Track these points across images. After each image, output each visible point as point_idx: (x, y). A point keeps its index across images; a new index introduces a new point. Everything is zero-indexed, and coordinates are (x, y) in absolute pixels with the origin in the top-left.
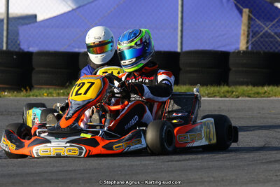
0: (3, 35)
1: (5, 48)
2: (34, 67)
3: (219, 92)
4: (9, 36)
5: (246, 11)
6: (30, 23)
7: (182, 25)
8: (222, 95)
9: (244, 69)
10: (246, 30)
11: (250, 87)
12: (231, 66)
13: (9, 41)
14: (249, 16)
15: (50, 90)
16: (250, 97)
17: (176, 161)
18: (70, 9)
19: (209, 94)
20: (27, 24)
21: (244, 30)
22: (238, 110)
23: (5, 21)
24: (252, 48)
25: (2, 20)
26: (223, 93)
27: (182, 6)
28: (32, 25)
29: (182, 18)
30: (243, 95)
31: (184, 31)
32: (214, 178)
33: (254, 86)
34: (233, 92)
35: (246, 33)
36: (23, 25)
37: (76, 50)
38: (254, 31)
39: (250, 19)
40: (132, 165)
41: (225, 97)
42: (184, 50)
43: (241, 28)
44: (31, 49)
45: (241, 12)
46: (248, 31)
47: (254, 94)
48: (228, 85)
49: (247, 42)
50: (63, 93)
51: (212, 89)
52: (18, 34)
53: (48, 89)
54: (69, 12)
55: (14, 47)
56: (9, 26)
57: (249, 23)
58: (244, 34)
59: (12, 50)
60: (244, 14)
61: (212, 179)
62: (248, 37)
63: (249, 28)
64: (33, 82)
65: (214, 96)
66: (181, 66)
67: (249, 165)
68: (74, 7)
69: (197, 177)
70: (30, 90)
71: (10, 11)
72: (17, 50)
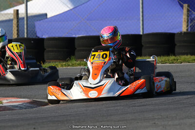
0: (24, 28)
1: (26, 36)
2: (45, 48)
3: (168, 60)
4: (28, 29)
5: (185, 6)
6: (42, 20)
7: (143, 16)
8: (171, 62)
9: (185, 44)
10: (186, 18)
11: (189, 56)
12: (176, 43)
13: (29, 31)
14: (188, 9)
15: (57, 63)
16: (189, 62)
17: (138, 106)
18: (68, 9)
19: (162, 61)
20: (40, 20)
21: (185, 19)
22: (181, 72)
23: (25, 18)
24: (191, 30)
25: (24, 18)
26: (171, 60)
27: (142, 4)
28: (44, 20)
29: (143, 12)
30: (185, 61)
31: (144, 20)
32: (161, 116)
33: (192, 55)
34: (178, 60)
35: (186, 20)
36: (37, 21)
37: (74, 36)
38: (192, 19)
39: (188, 11)
40: (108, 110)
41: (173, 63)
42: (144, 33)
43: (182, 17)
44: (44, 37)
45: (182, 6)
46: (187, 19)
47: (192, 60)
48: (174, 55)
49: (187, 26)
50: (65, 64)
51: (164, 58)
52: (35, 27)
53: (55, 62)
54: (68, 11)
55: (32, 35)
56: (28, 21)
57: (188, 14)
58: (185, 21)
59: (31, 37)
60: (184, 8)
61: (160, 117)
62: (188, 22)
63: (188, 17)
64: (45, 58)
65: (165, 63)
66: (143, 44)
67: (185, 107)
68: (71, 8)
69: (151, 116)
70: (43, 64)
71: (29, 12)
72: (34, 37)
